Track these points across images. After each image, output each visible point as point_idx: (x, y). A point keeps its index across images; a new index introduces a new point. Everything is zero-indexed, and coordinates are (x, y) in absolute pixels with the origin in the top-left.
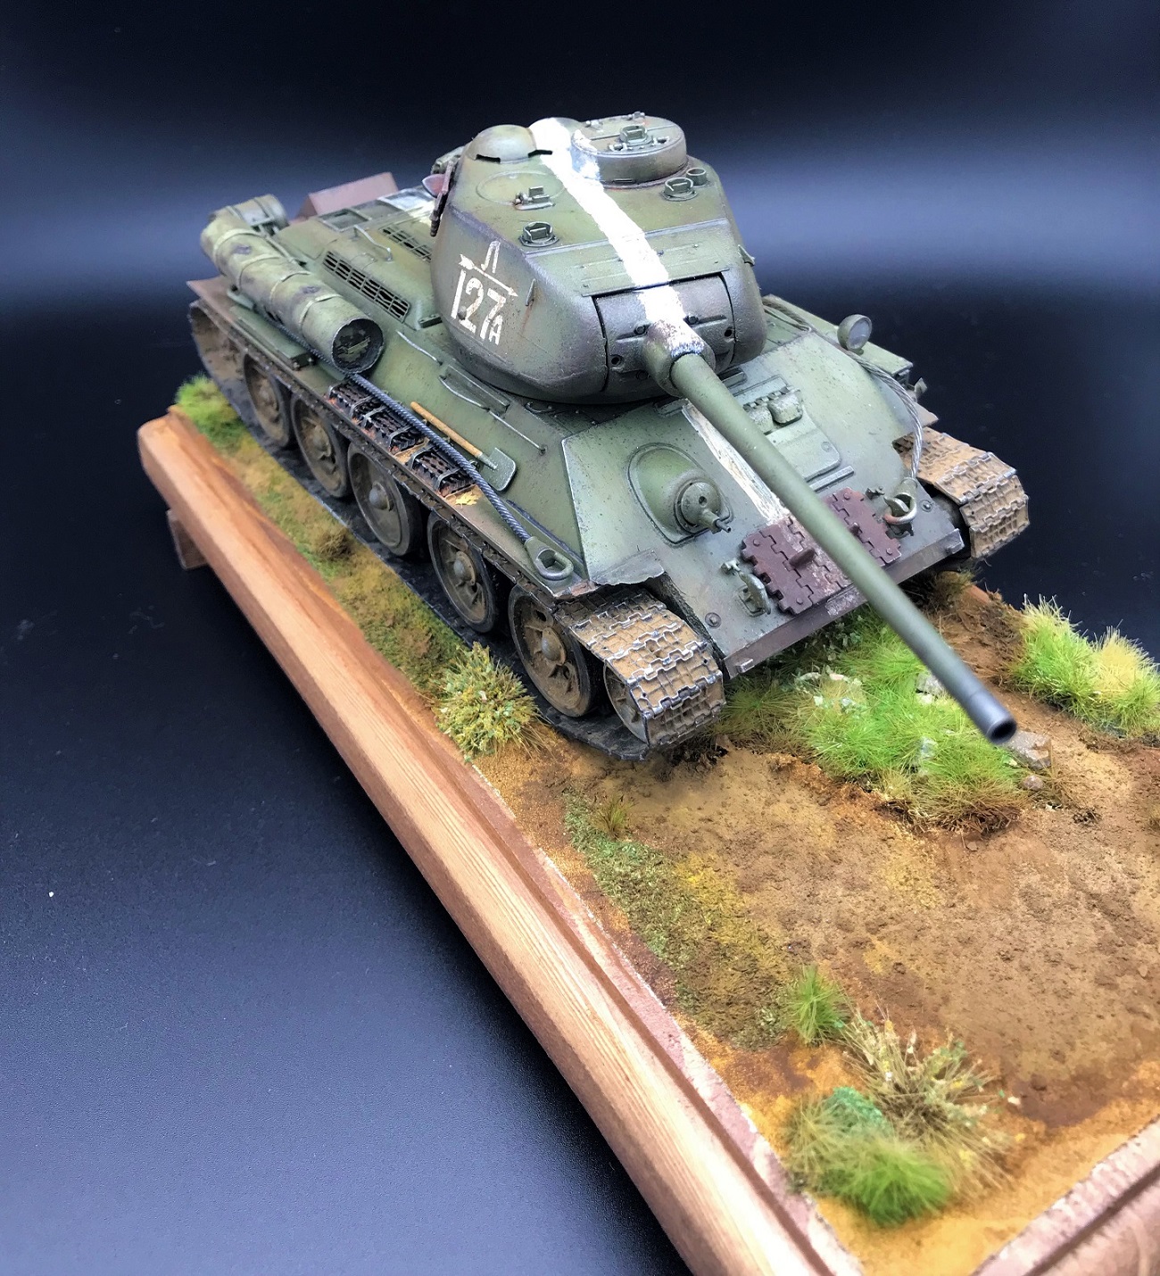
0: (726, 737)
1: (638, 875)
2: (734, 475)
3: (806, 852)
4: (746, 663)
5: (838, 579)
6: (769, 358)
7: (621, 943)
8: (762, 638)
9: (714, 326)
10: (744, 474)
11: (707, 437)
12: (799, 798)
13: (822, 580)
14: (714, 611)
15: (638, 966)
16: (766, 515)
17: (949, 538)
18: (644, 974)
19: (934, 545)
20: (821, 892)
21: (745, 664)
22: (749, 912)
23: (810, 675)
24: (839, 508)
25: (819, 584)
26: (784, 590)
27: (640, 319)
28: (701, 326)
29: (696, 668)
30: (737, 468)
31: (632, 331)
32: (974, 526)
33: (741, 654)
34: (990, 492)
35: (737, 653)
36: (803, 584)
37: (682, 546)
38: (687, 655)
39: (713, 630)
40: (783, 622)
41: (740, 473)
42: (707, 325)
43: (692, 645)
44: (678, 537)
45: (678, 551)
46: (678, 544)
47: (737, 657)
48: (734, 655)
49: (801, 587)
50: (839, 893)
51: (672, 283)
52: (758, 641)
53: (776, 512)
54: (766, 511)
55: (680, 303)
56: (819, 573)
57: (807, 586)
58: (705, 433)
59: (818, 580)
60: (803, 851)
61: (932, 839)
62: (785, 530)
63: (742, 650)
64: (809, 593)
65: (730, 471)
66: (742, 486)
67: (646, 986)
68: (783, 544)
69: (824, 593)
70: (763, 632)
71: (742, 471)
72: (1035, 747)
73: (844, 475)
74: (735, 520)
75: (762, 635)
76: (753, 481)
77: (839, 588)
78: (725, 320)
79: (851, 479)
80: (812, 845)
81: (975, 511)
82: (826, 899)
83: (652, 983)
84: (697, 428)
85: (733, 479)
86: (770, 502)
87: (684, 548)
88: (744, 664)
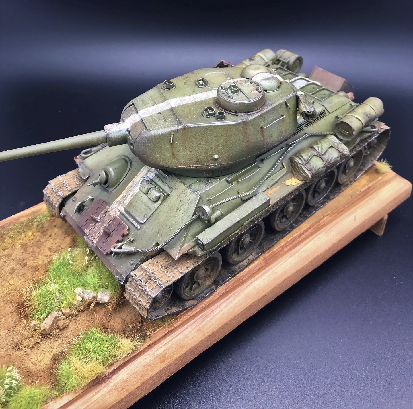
6: (180, 183)
8: (71, 216)
10: (128, 192)
11: (139, 175)
14: (77, 199)
17: (121, 276)
19: (117, 270)
24: (118, 226)
26: (83, 216)
28: (129, 135)
30: (130, 189)
32: (127, 285)
34: (139, 286)
36: (87, 221)
41: (128, 190)
43: (61, 194)
47: (65, 211)
51: (141, 120)
54: (115, 203)
56: (92, 226)
59: (89, 226)
64: (84, 224)
65: (127, 187)
69: (85, 230)
73: (135, 226)
74: (109, 195)
76: (126, 196)
78: (132, 140)
81: (131, 282)
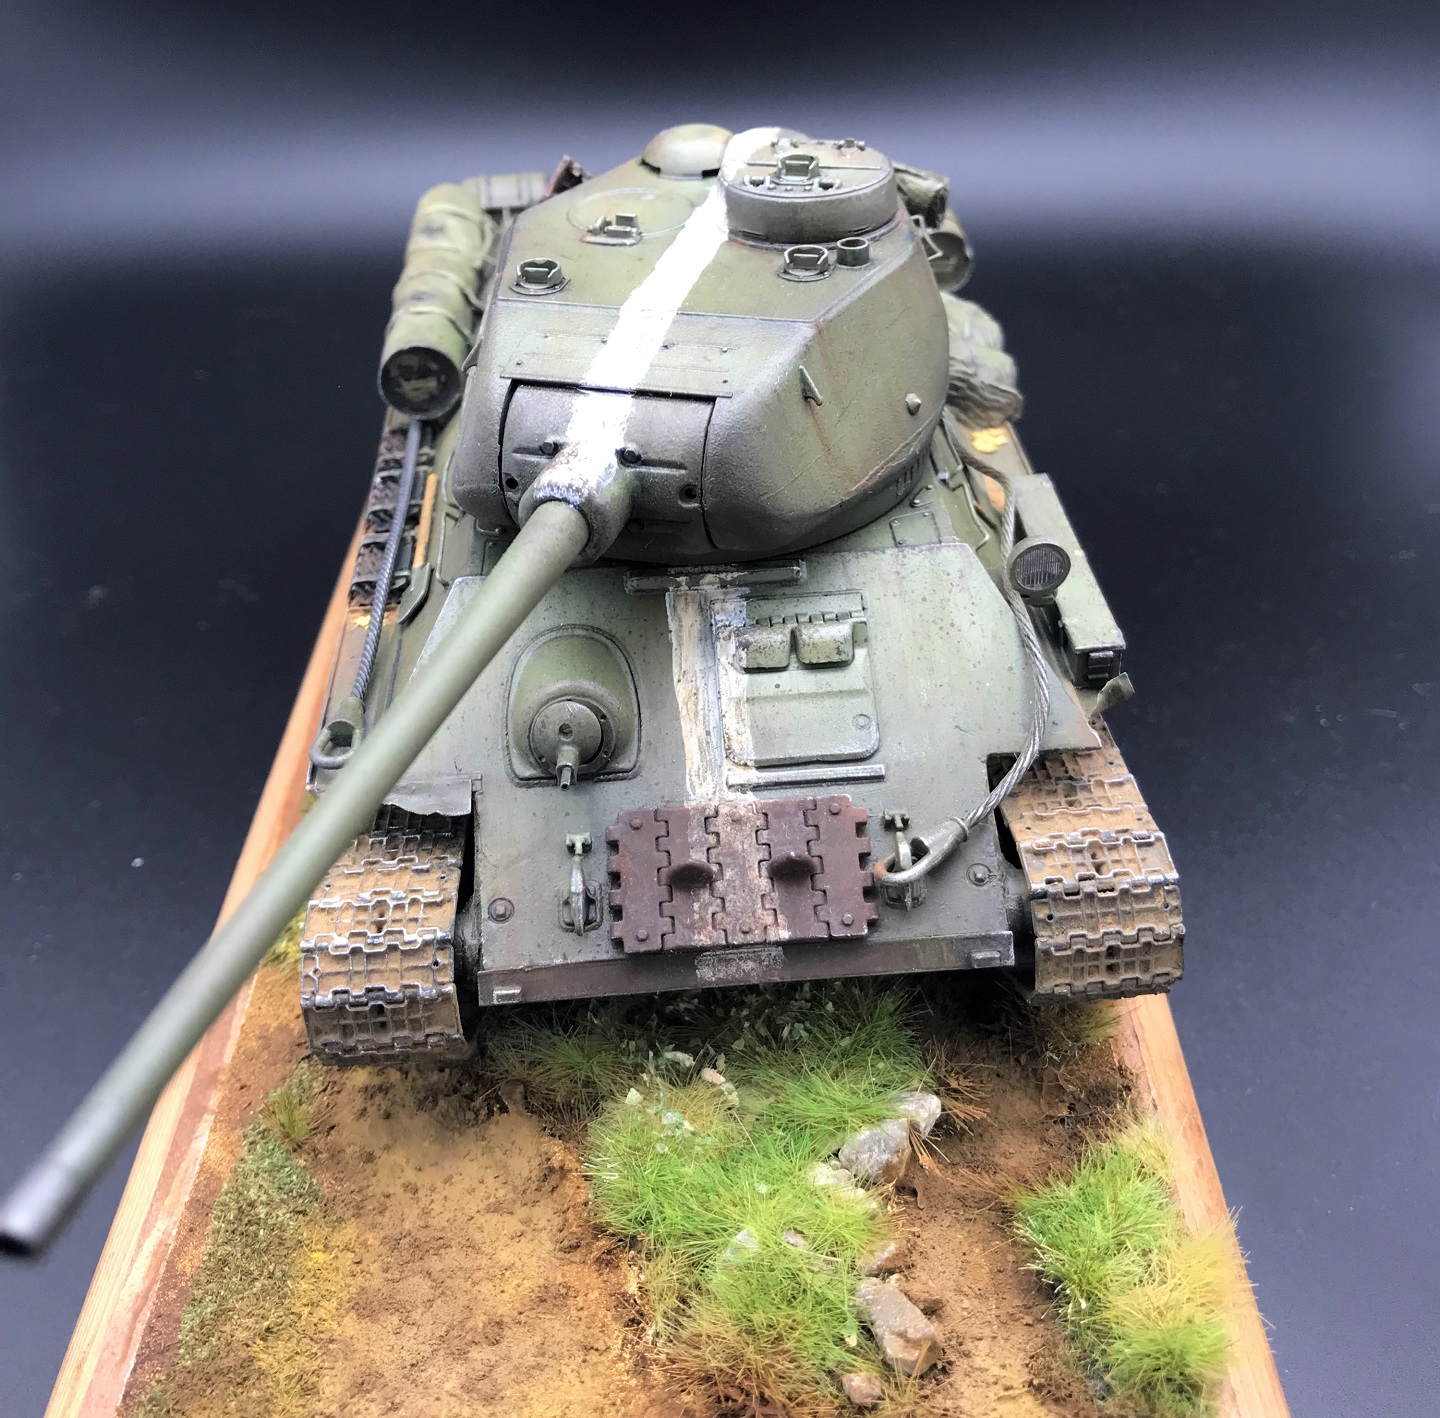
0: (521, 1089)
1: (262, 1211)
2: (683, 712)
3: (466, 1303)
4: (504, 992)
5: (729, 928)
7: (164, 1289)
8: (557, 967)
9: (662, 476)
10: (701, 718)
11: (680, 645)
12: (543, 1223)
13: (701, 919)
14: (511, 899)
15: (150, 1329)
16: (693, 788)
17: (986, 941)
18: (145, 1345)
19: (951, 940)
20: (430, 1370)
21: (501, 994)
22: (332, 1341)
23: (680, 1056)
24: (810, 822)
25: (693, 923)
26: (629, 909)
27: (555, 432)
28: (644, 469)
29: (416, 968)
30: (696, 705)
31: (536, 445)
32: (1044, 939)
33: (508, 976)
34: (1102, 895)
35: (504, 973)
36: (666, 912)
37: (530, 787)
38: (409, 943)
39: (493, 925)
40: (605, 957)
41: (696, 714)
42: (654, 470)
43: (428, 932)
44: (528, 772)
45: (521, 793)
46: (527, 782)
47: (501, 978)
48: (497, 973)
49: (661, 915)
50: (448, 1386)
51: (640, 394)
52: (548, 968)
53: (712, 791)
54: (696, 784)
55: (625, 425)
56: (705, 906)
57: (672, 918)
58: (680, 638)
59: (696, 916)
60: (463, 1300)
61: (647, 1387)
62: (696, 822)
63: (514, 971)
64: (667, 928)
65: (680, 705)
66: (685, 732)
67: (132, 1362)
68: (678, 841)
69: (691, 940)
70: (565, 957)
71: (701, 713)
72: (902, 1335)
73: (860, 775)
74: (639, 778)
75: (559, 961)
76: (708, 733)
77: (724, 942)
78: (683, 472)
79: (874, 786)
80: (481, 1297)
81: (1056, 915)
82: (428, 1384)
83: (141, 1360)
84: (672, 625)
85: (678, 719)
86: (713, 774)
87: (531, 791)
88: (499, 992)
